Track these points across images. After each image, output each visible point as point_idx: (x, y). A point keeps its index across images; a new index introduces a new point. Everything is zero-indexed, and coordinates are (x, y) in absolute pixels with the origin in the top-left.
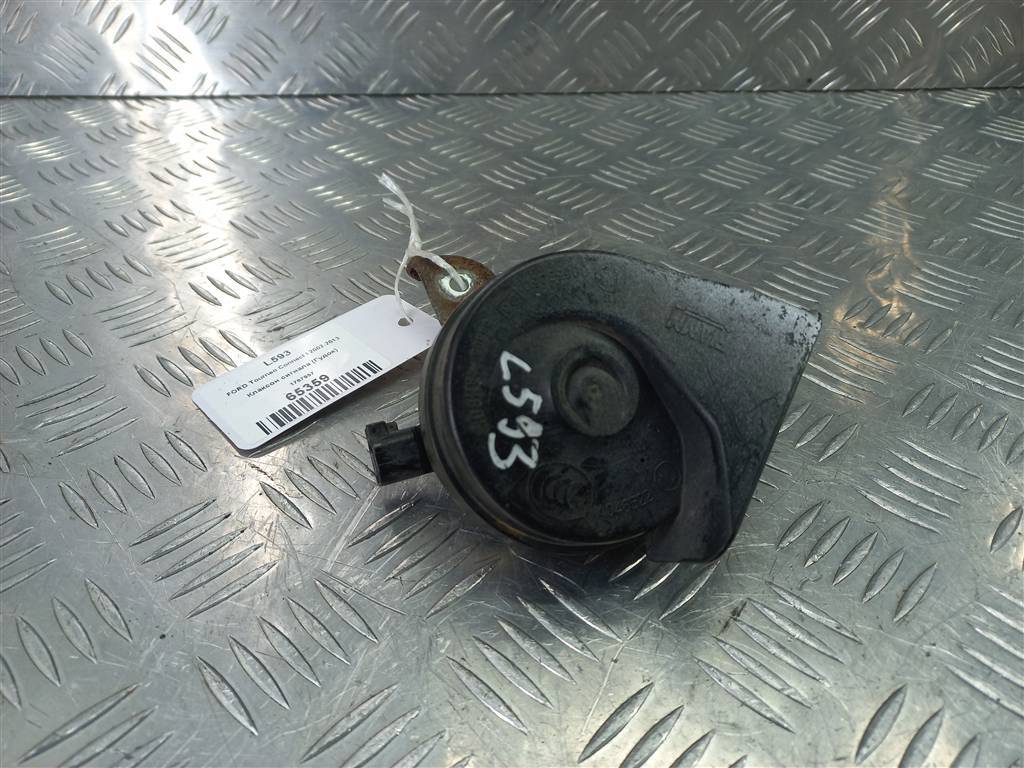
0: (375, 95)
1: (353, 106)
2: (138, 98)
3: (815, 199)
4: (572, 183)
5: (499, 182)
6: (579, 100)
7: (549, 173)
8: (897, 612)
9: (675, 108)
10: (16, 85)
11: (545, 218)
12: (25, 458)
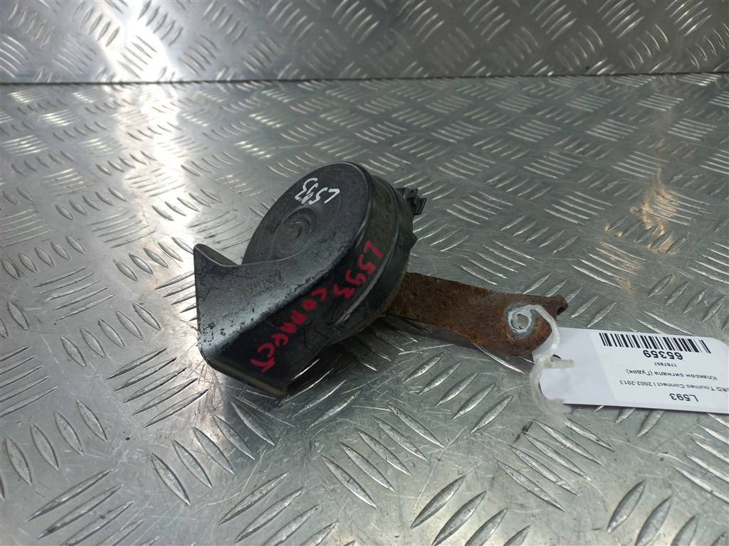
0: (283, 81)
1: (267, 88)
2: (121, 84)
3: (589, 149)
4: (419, 138)
5: (367, 138)
6: (424, 83)
7: (402, 132)
8: (640, 430)
9: (492, 88)
10: (40, 77)
11: (399, 162)
12: (39, 320)
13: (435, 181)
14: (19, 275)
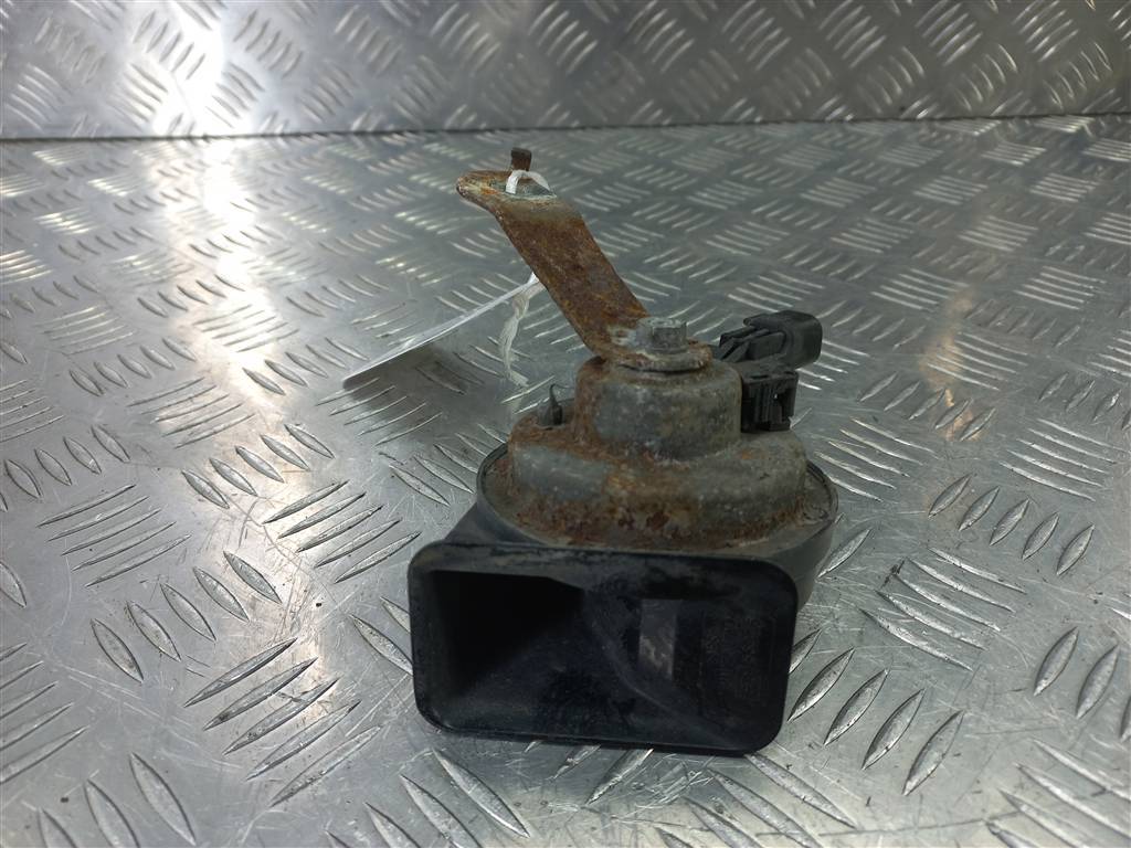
0: (453, 131)
1: (430, 141)
2: (205, 138)
3: (922, 215)
4: (670, 203)
5: (592, 205)
6: (664, 132)
7: (645, 197)
8: (1059, 567)
9: (765, 138)
10: (79, 128)
11: (646, 236)
12: (145, 450)
13: (704, 259)
14: (100, 390)
